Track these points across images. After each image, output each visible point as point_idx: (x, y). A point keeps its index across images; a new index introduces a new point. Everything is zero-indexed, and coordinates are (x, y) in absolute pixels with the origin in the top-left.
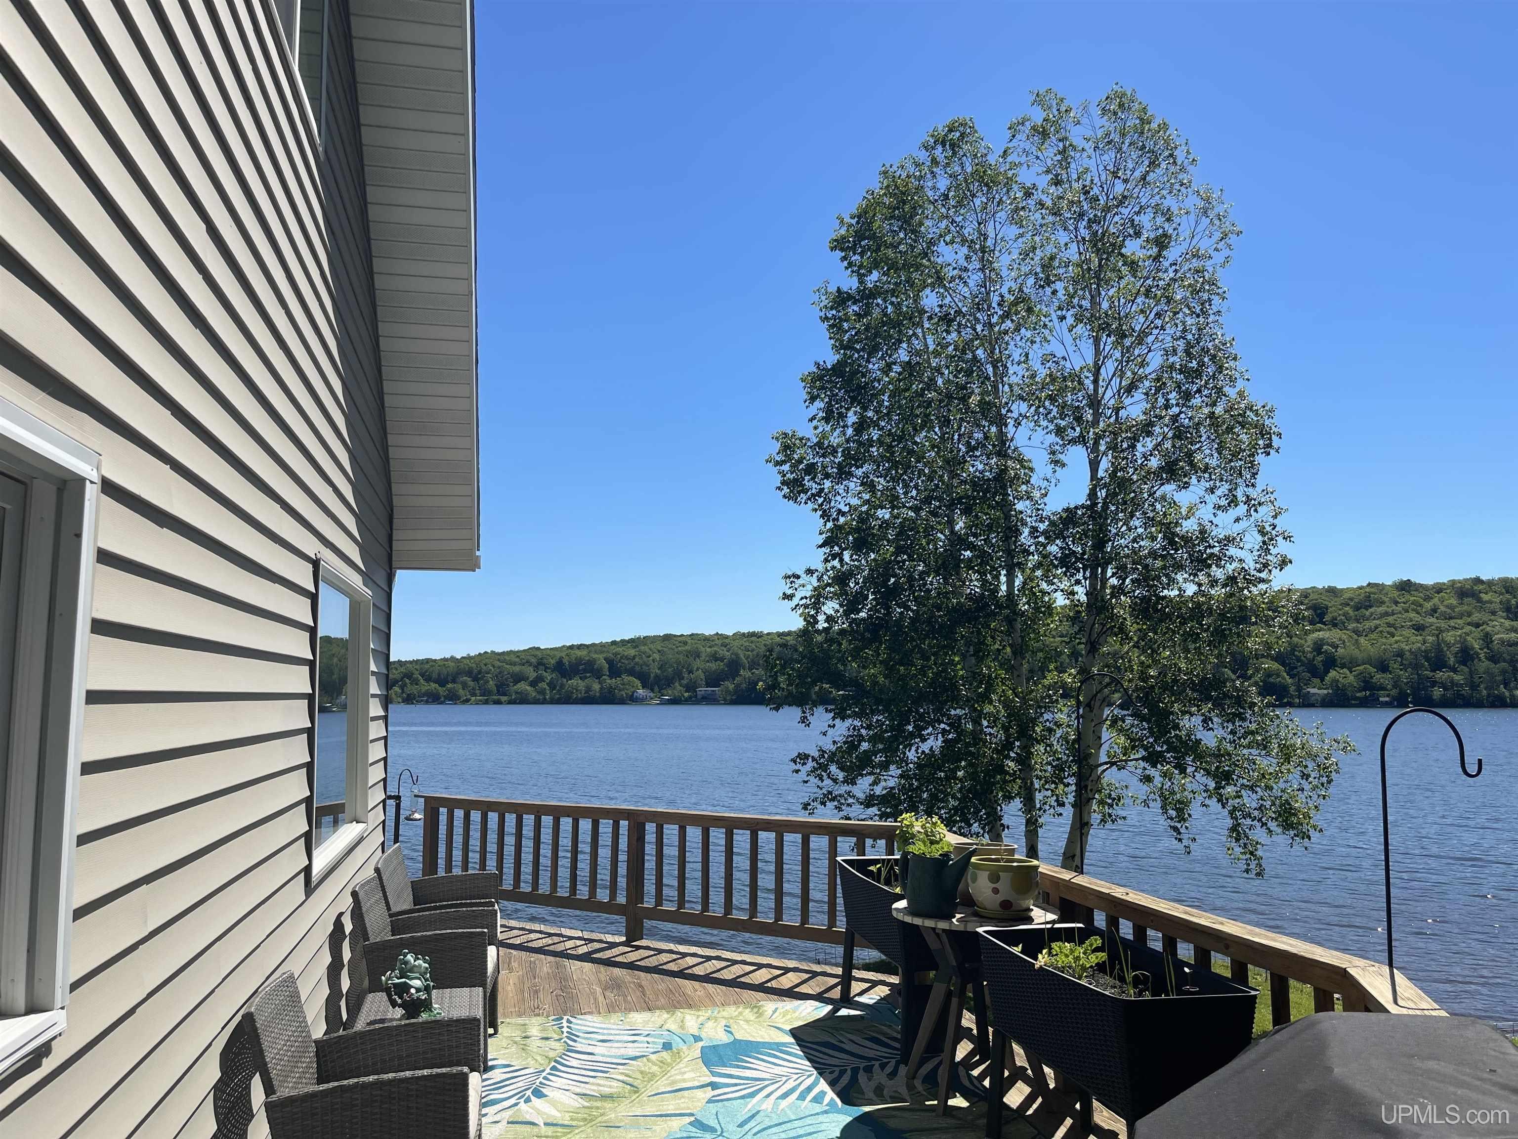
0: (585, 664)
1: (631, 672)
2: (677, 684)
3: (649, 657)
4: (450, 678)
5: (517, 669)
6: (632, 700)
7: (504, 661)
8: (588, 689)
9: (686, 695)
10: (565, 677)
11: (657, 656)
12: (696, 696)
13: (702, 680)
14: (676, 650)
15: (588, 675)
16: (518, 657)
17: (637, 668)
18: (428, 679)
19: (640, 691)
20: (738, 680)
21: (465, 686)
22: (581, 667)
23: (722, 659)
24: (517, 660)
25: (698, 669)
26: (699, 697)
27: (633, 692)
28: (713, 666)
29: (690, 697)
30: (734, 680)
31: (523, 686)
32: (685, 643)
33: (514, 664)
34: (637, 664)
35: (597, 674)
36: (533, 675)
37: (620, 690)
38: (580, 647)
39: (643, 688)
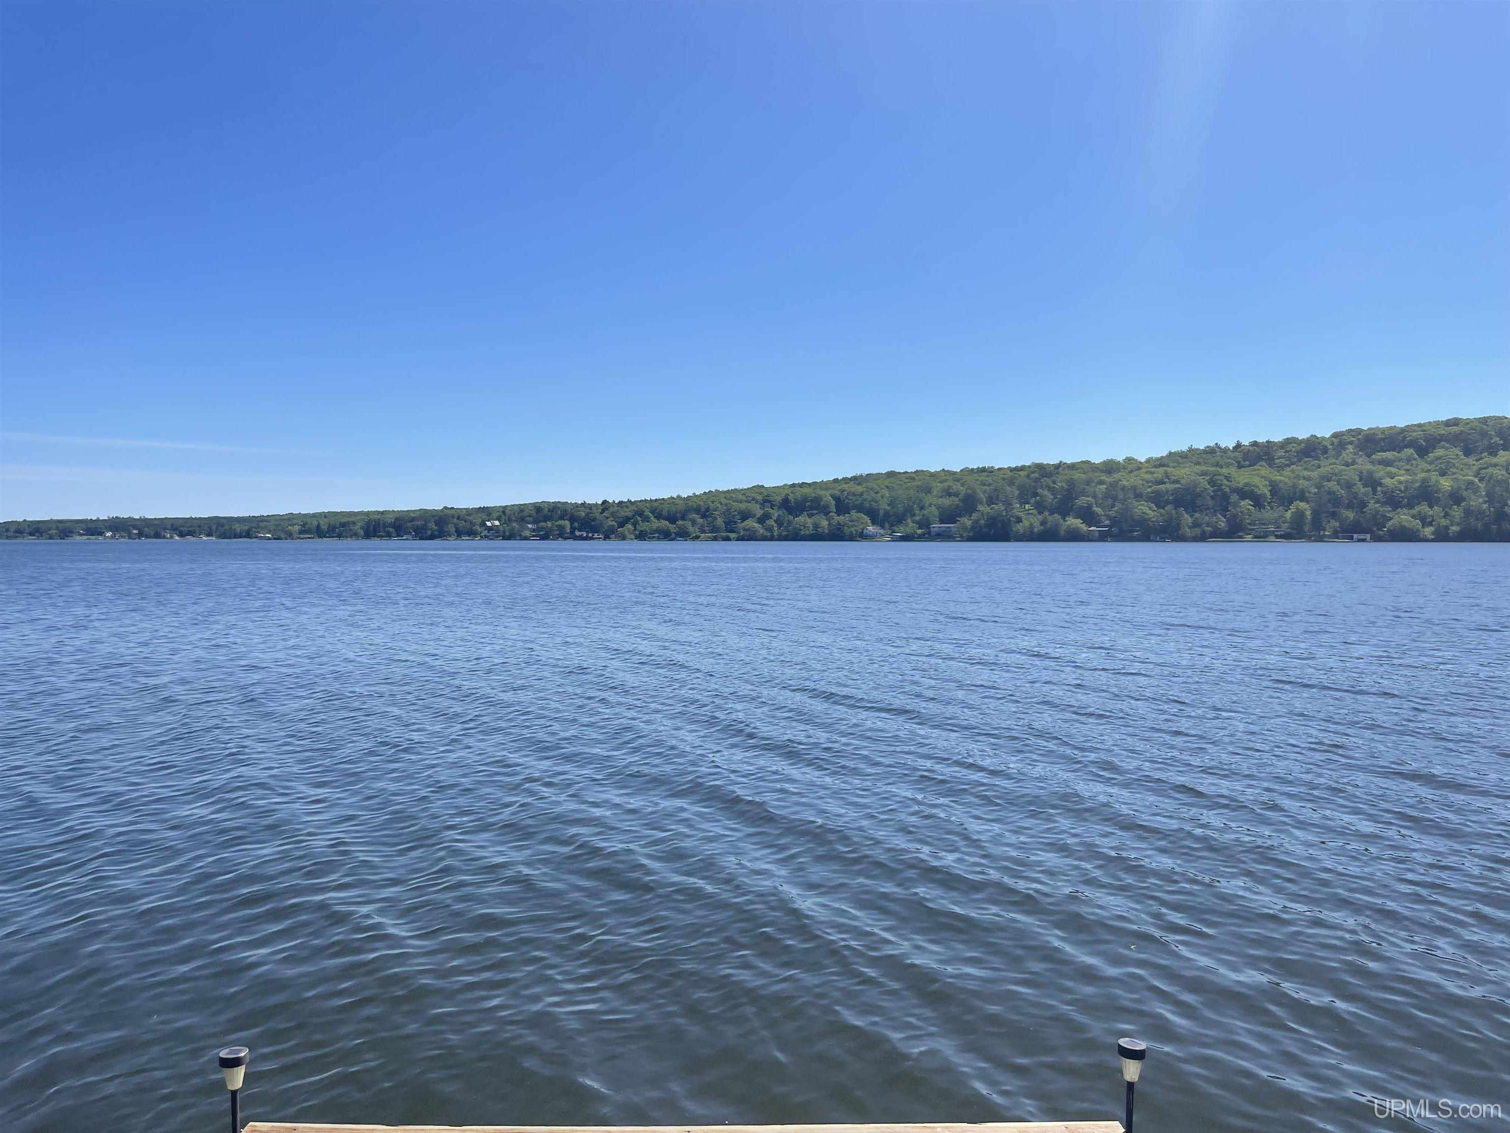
0: (811, 501)
1: (860, 509)
2: (909, 520)
3: (877, 493)
4: (679, 515)
5: (743, 506)
6: (862, 536)
7: (731, 498)
8: (816, 526)
9: (919, 531)
10: (791, 514)
11: (886, 493)
12: (929, 533)
13: (935, 516)
14: (905, 486)
15: (815, 512)
16: (744, 494)
17: (867, 505)
18: (659, 517)
19: (870, 528)
20: (975, 516)
21: (694, 522)
22: (808, 504)
23: (956, 494)
24: (744, 498)
25: (930, 505)
26: (932, 534)
27: (863, 529)
28: (947, 502)
29: (924, 534)
30: (971, 516)
31: (751, 523)
32: (913, 479)
33: (741, 501)
34: (865, 500)
35: (825, 511)
36: (759, 512)
37: (849, 527)
38: (803, 485)
39: (873, 524)
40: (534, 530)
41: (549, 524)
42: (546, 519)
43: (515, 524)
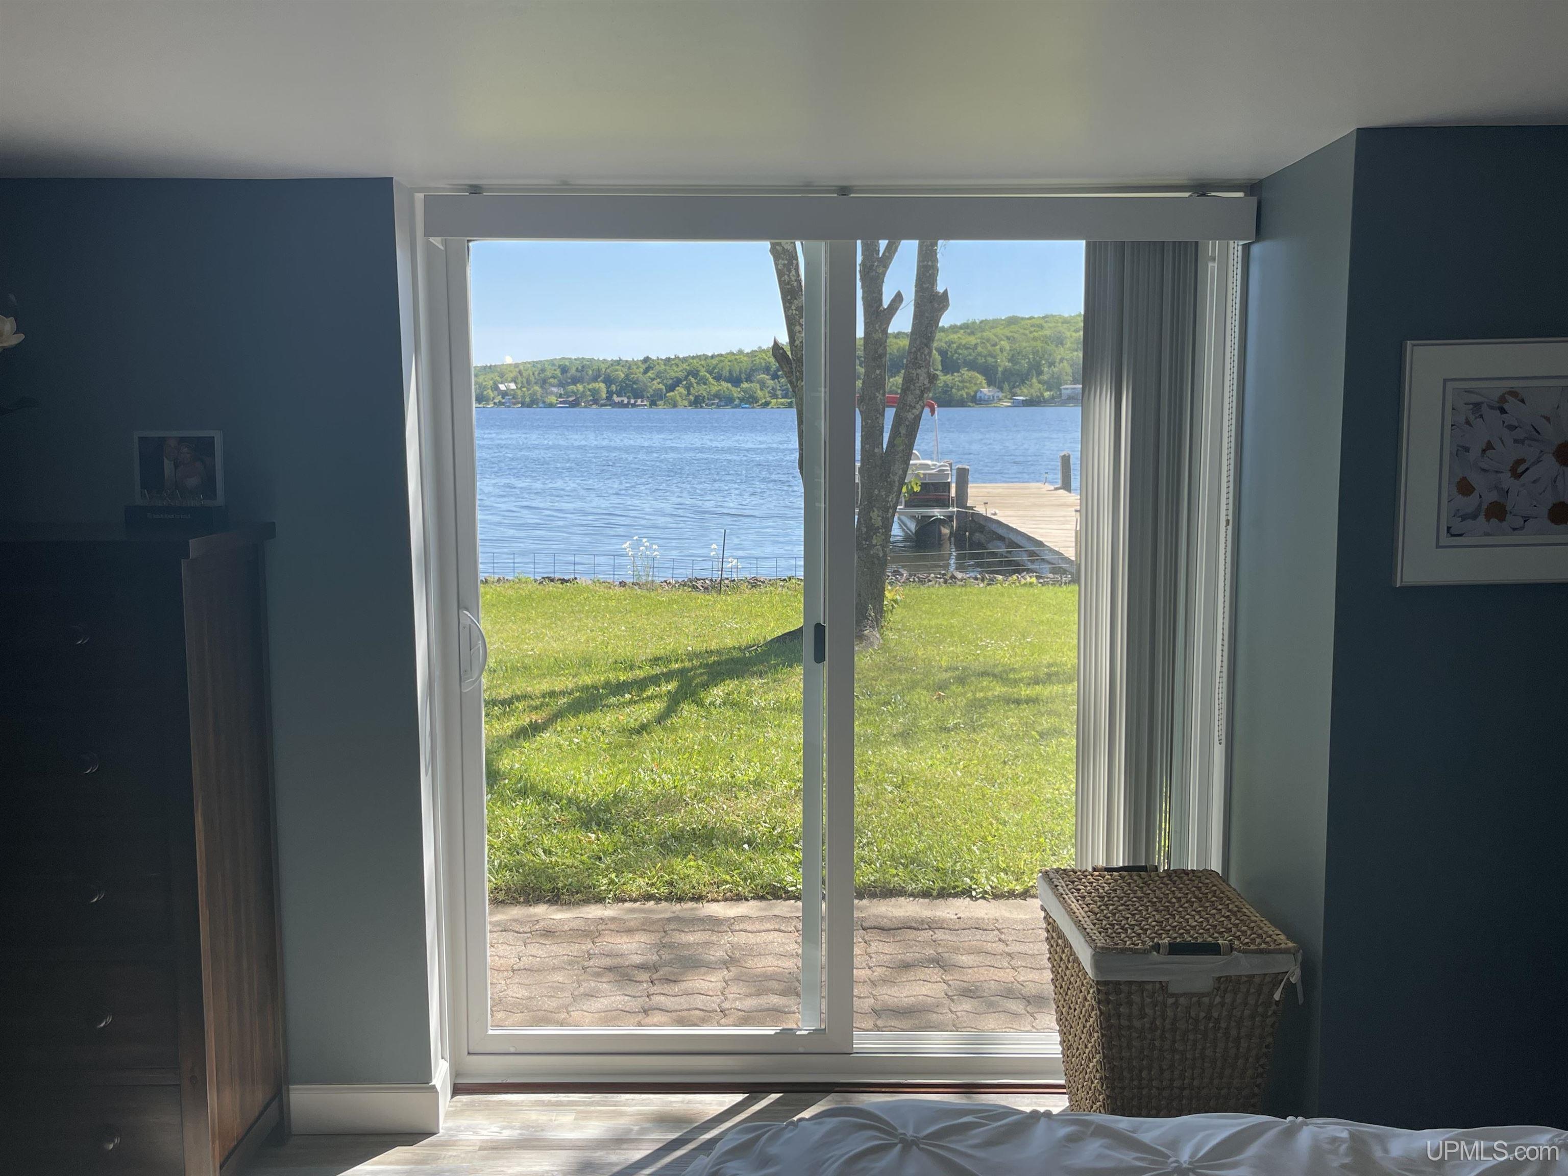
1: (972, 365)
2: (1034, 380)
3: (995, 345)
4: (743, 376)
6: (976, 400)
9: (1047, 394)
11: (1005, 344)
12: (1059, 396)
13: (1067, 374)
14: (1031, 336)
17: (981, 360)
18: (718, 378)
19: (985, 390)
21: (763, 385)
25: (1061, 360)
27: (976, 392)
29: (1053, 398)
32: (1041, 327)
34: (980, 354)
37: (958, 390)
39: (989, 386)
41: (580, 387)
42: (575, 381)
43: (537, 388)
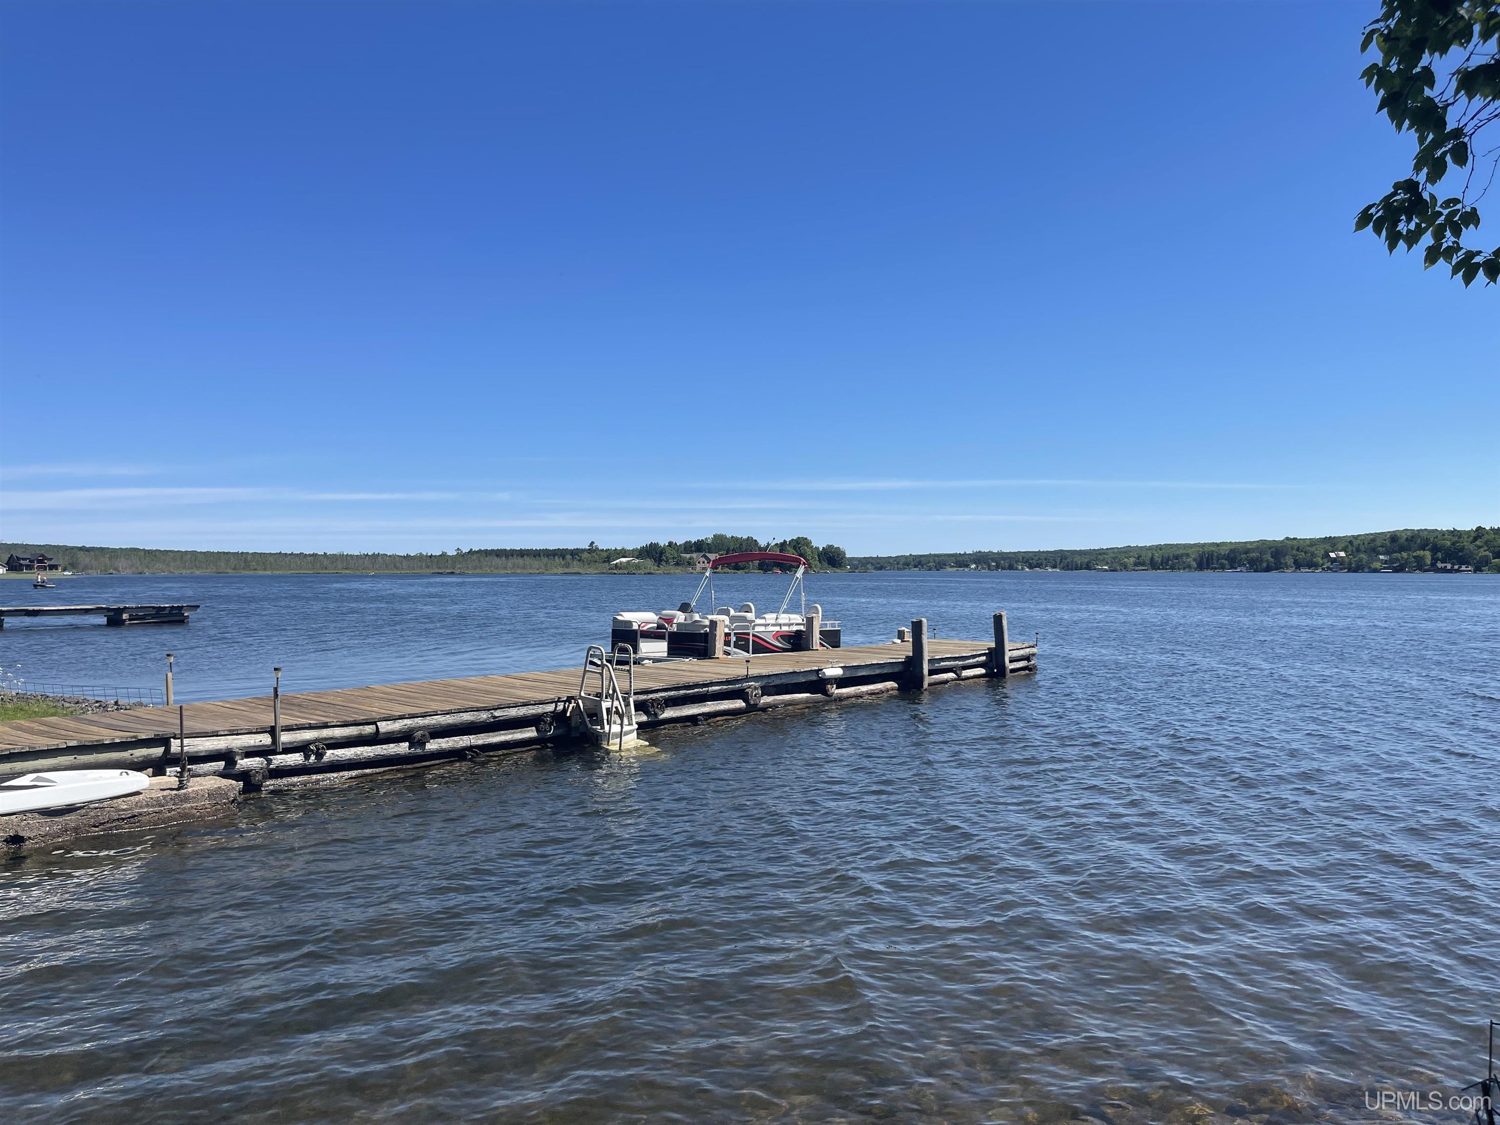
40: (1386, 562)
41: (1405, 555)
42: (1402, 549)
43: (1363, 556)
